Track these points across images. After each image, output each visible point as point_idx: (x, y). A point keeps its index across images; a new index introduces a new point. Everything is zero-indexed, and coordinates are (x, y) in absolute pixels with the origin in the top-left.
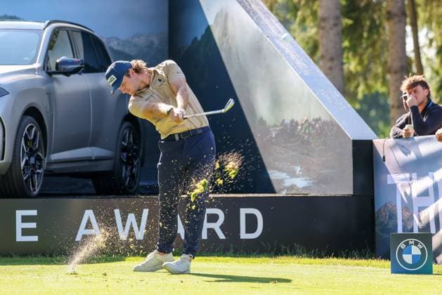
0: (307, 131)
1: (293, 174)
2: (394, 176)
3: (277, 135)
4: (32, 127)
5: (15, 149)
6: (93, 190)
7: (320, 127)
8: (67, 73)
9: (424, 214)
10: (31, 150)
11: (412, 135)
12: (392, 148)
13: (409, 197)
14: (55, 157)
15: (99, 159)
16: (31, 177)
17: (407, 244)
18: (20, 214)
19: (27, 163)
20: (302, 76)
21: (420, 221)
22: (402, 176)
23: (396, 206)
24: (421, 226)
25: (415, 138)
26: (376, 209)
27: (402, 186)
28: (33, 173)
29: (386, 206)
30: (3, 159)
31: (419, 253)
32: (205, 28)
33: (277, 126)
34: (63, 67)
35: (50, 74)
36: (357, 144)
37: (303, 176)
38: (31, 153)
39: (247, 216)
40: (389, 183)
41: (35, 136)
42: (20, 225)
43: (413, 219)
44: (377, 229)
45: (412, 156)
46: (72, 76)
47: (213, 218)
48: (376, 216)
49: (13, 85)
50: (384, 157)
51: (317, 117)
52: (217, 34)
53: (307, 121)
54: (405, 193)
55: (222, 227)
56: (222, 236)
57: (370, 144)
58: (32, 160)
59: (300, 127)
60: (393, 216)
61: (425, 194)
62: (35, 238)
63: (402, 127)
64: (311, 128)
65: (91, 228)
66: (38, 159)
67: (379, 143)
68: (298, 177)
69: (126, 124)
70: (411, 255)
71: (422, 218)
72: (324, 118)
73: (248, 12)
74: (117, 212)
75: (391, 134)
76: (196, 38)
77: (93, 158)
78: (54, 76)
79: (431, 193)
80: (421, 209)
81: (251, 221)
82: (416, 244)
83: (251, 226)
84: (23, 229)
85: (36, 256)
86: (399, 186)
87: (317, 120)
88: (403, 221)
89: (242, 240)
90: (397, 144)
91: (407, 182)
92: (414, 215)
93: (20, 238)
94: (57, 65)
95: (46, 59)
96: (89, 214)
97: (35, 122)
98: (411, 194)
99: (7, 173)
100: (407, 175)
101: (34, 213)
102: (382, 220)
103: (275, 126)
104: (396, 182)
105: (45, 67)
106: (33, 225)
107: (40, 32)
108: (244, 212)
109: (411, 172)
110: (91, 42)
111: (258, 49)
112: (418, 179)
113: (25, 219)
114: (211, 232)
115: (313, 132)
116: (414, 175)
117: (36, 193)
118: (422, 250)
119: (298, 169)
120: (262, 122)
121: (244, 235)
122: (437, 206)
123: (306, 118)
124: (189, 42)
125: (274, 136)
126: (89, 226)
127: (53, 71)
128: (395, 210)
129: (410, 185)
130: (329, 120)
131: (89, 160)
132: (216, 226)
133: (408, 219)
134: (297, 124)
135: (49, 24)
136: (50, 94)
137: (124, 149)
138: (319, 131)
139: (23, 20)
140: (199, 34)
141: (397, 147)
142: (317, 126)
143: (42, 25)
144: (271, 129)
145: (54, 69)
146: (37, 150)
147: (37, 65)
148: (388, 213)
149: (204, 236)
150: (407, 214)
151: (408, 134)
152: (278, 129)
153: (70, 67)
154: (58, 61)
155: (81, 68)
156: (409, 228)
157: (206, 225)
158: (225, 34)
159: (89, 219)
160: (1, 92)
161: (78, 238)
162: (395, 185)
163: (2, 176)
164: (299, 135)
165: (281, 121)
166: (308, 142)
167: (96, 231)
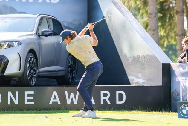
0: (144, 60)
1: (138, 77)
2: (179, 78)
4: (32, 58)
5: (25, 66)
6: (57, 84)
7: (149, 58)
8: (46, 36)
10: (31, 67)
11: (186, 61)
12: (178, 67)
14: (41, 70)
15: (59, 71)
16: (32, 78)
17: (184, 106)
18: (27, 93)
19: (30, 72)
20: (142, 37)
22: (182, 78)
23: (180, 90)
26: (172, 92)
27: (182, 82)
28: (32, 76)
29: (175, 90)
30: (20, 70)
33: (131, 58)
34: (44, 33)
35: (39, 36)
36: (164, 65)
37: (142, 78)
38: (32, 68)
39: (119, 94)
40: (177, 81)
41: (33, 61)
42: (27, 98)
43: (187, 95)
44: (172, 100)
45: (186, 70)
46: (48, 37)
47: (105, 95)
48: (172, 94)
49: (24, 40)
50: (175, 71)
51: (147, 54)
52: (107, 21)
53: (143, 55)
54: (183, 85)
55: (109, 99)
56: (109, 102)
57: (169, 65)
58: (32, 71)
59: (141, 58)
60: (178, 95)
62: (33, 103)
63: (182, 58)
64: (145, 58)
66: (34, 70)
67: (173, 65)
68: (140, 78)
69: (70, 56)
72: (150, 54)
73: (120, 11)
74: (66, 92)
75: (178, 61)
77: (57, 70)
78: (41, 37)
81: (121, 96)
83: (121, 98)
84: (28, 99)
85: (33, 110)
87: (147, 55)
88: (183, 96)
89: (117, 104)
90: (180, 65)
93: (27, 103)
95: (38, 30)
96: (55, 93)
97: (33, 55)
98: (186, 86)
99: (21, 77)
100: (184, 78)
101: (33, 93)
102: (174, 96)
103: (131, 57)
104: (180, 81)
105: (37, 33)
106: (32, 98)
107: (35, 19)
108: (118, 93)
109: (186, 77)
110: (56, 23)
111: (124, 27)
113: (29, 95)
114: (104, 100)
115: (146, 60)
117: (33, 84)
119: (140, 75)
120: (125, 56)
121: (118, 102)
125: (130, 61)
126: (55, 98)
128: (179, 92)
129: (185, 82)
130: (152, 55)
131: (55, 71)
132: (107, 98)
133: (185, 96)
134: (140, 57)
135: (39, 15)
136: (39, 44)
137: (69, 67)
138: (149, 59)
139: (28, 14)
141: (180, 66)
142: (148, 58)
143: (36, 16)
144: (129, 59)
145: (41, 34)
146: (34, 67)
147: (34, 32)
148: (176, 93)
149: (102, 102)
150: (184, 94)
151: (185, 61)
152: (132, 59)
153: (47, 33)
154: (42, 31)
155: (52, 33)
156: (185, 99)
157: (102, 98)
158: (110, 20)
159: (55, 96)
160: (20, 43)
161: (51, 103)
162: (179, 82)
163: (20, 77)
164: (140, 61)
165: (133, 56)
166: (144, 64)
167: (58, 100)
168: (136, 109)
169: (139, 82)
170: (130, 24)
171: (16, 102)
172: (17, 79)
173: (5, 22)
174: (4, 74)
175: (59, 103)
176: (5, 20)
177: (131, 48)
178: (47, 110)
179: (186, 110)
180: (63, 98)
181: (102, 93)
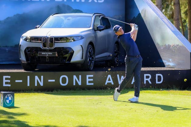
0: (174, 48)
4: (90, 48)
5: (86, 55)
8: (100, 30)
10: (90, 55)
14: (97, 57)
15: (108, 56)
16: (90, 64)
18: (88, 76)
19: (89, 60)
28: (91, 63)
30: (82, 59)
32: (138, 14)
34: (99, 28)
35: (95, 31)
37: (172, 62)
38: (91, 56)
39: (158, 76)
41: (92, 51)
42: (88, 80)
46: (102, 31)
47: (147, 77)
49: (85, 35)
51: (177, 44)
52: (142, 15)
53: (174, 45)
55: (150, 80)
56: (150, 83)
59: (171, 47)
62: (92, 84)
64: (175, 48)
65: (110, 81)
66: (93, 58)
68: (170, 62)
69: (116, 44)
72: (180, 45)
73: (153, 10)
74: (118, 75)
76: (134, 17)
78: (96, 31)
83: (159, 79)
84: (89, 81)
85: (93, 90)
87: (178, 45)
93: (88, 84)
94: (97, 27)
95: (94, 25)
96: (109, 76)
97: (91, 46)
101: (92, 76)
103: (162, 46)
105: (94, 29)
106: (92, 80)
107: (91, 17)
108: (157, 75)
111: (156, 22)
113: (89, 78)
114: (147, 81)
115: (177, 49)
117: (92, 69)
119: (171, 60)
120: (158, 43)
121: (157, 82)
123: (173, 44)
124: (132, 18)
125: (162, 49)
126: (109, 80)
130: (182, 45)
132: (149, 80)
134: (170, 46)
135: (94, 14)
136: (96, 37)
139: (84, 13)
140: (136, 16)
142: (178, 47)
143: (91, 15)
144: (161, 47)
145: (96, 29)
147: (91, 28)
149: (145, 83)
153: (101, 28)
155: (105, 28)
157: (145, 79)
158: (145, 16)
160: (82, 38)
161: (106, 84)
163: (82, 64)
164: (171, 50)
165: (165, 44)
166: (174, 52)
167: (112, 82)
168: (171, 88)
169: (170, 65)
170: (162, 20)
171: (80, 83)
172: (80, 65)
173: (69, 19)
174: (70, 61)
175: (113, 84)
176: (68, 18)
177: (163, 38)
181: (145, 75)
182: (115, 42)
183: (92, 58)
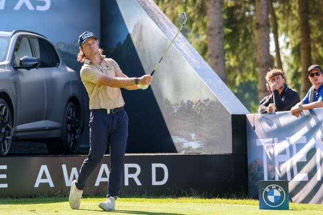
0: (199, 109)
1: (190, 139)
2: (261, 140)
3: (178, 111)
4: (3, 106)
6: (48, 152)
7: (208, 105)
8: (28, 68)
9: (283, 167)
10: (2, 122)
11: (274, 111)
12: (261, 120)
13: (273, 156)
14: (20, 127)
15: (51, 129)
16: (3, 141)
17: (270, 188)
20: (196, 69)
21: (280, 172)
22: (267, 140)
23: (263, 161)
24: (280, 176)
25: (276, 113)
26: (249, 164)
27: (267, 147)
28: (4, 139)
29: (256, 161)
31: (279, 195)
33: (178, 105)
34: (25, 63)
35: (16, 68)
36: (235, 117)
37: (196, 140)
38: (3, 125)
39: (157, 169)
40: (258, 145)
41: (5, 113)
43: (275, 170)
44: (250, 178)
45: (275, 126)
46: (31, 70)
47: (132, 171)
48: (249, 168)
50: (254, 127)
51: (206, 98)
52: (135, 40)
53: (199, 101)
54: (270, 153)
55: (138, 177)
56: (139, 183)
57: (244, 117)
58: (3, 130)
59: (194, 106)
60: (261, 169)
61: (283, 152)
62: (5, 186)
63: (267, 105)
64: (202, 106)
65: (46, 178)
66: (8, 129)
67: (250, 116)
68: (193, 141)
69: (71, 104)
70: (273, 197)
71: (281, 170)
72: (211, 99)
73: (157, 24)
74: (64, 167)
75: (259, 110)
76: (120, 43)
77: (47, 128)
78: (19, 70)
79: (288, 152)
80: (280, 164)
82: (277, 188)
83: (160, 176)
85: (6, 198)
86: (265, 147)
87: (206, 101)
88: (268, 172)
89: (154, 186)
90: (263, 117)
91: (271, 144)
92: (276, 168)
94: (21, 61)
95: (13, 58)
96: (44, 168)
97: (5, 102)
98: (274, 154)
100: (271, 139)
101: (5, 167)
102: (253, 171)
103: (176, 104)
104: (263, 144)
105: (12, 64)
106: (4, 176)
107: (9, 38)
108: (154, 166)
109: (273, 137)
110: (45, 46)
111: (165, 51)
112: (278, 142)
114: (131, 180)
115: (204, 108)
116: (276, 139)
117: (6, 153)
118: (281, 192)
119: (193, 135)
120: (167, 102)
121: (155, 183)
122: (292, 161)
123: (198, 99)
124: (115, 46)
125: (176, 111)
126: (44, 176)
127: (17, 67)
128: (262, 165)
129: (273, 146)
130: (214, 100)
131: (44, 129)
132: (135, 176)
133: (271, 171)
134: (192, 103)
135: (15, 33)
136: (16, 83)
137: (69, 122)
138: (208, 108)
141: (264, 120)
142: (207, 105)
143: (10, 34)
144: (174, 107)
145: (18, 65)
146: (7, 123)
147: (6, 62)
148: (257, 167)
149: (127, 183)
150: (271, 167)
151: (271, 110)
152: (178, 107)
153: (30, 63)
154: (21, 59)
155: (38, 64)
156: (273, 177)
157: (127, 176)
158: (140, 39)
159: (44, 172)
161: (37, 185)
162: (262, 146)
164: (193, 111)
165: (181, 101)
166: (200, 116)
167: (49, 180)
168: (186, 194)
169: (191, 147)
170: (176, 46)
175: (52, 185)
177: (178, 87)
178: (31, 197)
179: (273, 195)
180: (58, 177)
181: (127, 166)
182: (67, 98)
183: (6, 129)
